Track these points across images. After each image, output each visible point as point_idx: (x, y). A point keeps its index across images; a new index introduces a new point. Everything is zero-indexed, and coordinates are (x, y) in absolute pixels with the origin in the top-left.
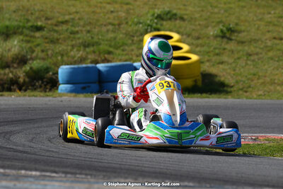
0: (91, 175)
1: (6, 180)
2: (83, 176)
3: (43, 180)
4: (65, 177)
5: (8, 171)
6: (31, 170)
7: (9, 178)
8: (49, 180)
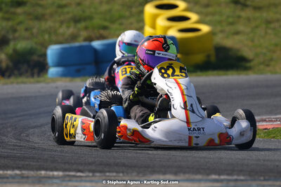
0: (123, 172)
1: (26, 183)
2: (114, 174)
3: (70, 181)
4: (93, 176)
5: (25, 172)
6: (51, 170)
7: (30, 180)
8: (77, 181)
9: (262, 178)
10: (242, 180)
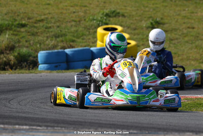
0: (65, 127)
1: (5, 132)
2: (60, 128)
3: (31, 132)
4: (47, 129)
5: (6, 126)
6: (22, 125)
7: (8, 131)
8: (35, 132)
9: (147, 132)
10: (135, 133)
